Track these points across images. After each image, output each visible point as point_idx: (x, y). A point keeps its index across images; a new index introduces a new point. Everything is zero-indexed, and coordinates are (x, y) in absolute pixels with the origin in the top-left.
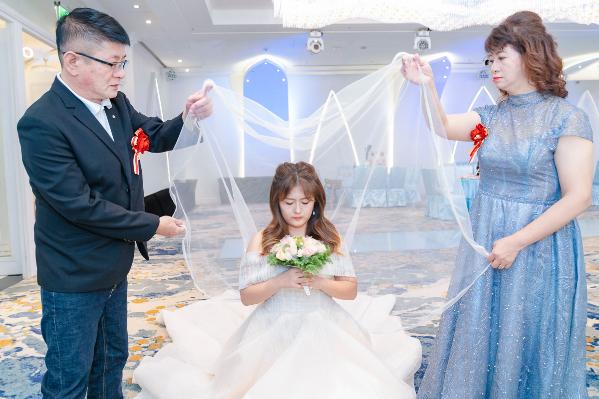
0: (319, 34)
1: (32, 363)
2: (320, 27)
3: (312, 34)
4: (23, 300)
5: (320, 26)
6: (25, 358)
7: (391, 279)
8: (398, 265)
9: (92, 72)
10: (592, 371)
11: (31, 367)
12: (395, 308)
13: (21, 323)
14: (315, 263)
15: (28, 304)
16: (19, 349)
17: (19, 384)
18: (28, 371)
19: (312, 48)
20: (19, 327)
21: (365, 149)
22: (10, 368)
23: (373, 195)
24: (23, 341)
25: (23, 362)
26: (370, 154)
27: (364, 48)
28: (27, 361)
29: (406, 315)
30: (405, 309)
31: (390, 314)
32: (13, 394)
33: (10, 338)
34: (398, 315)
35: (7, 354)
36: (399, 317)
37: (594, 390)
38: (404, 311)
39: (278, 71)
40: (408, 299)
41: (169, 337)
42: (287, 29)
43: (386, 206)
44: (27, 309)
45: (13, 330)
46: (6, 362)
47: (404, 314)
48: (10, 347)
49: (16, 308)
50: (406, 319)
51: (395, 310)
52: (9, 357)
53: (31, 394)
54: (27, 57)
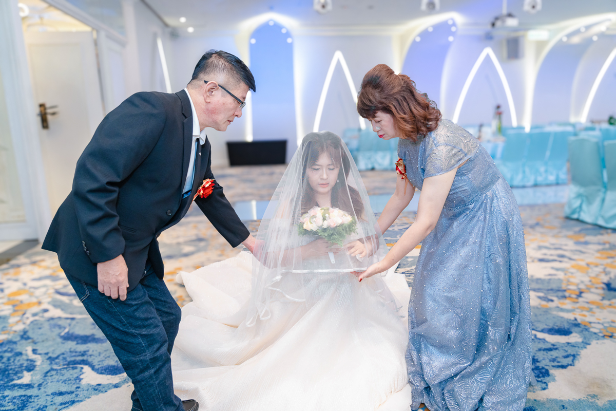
1: (60, 323)
4: (43, 264)
6: (52, 319)
7: (395, 239)
8: (402, 226)
10: (576, 319)
11: (60, 327)
12: (400, 266)
13: (45, 286)
14: (340, 234)
15: (47, 268)
16: (46, 311)
17: (50, 343)
18: (57, 331)
20: (43, 290)
22: (40, 328)
24: (49, 303)
25: (52, 322)
27: (371, 7)
28: (55, 321)
29: (409, 272)
30: (409, 267)
31: (395, 272)
32: (46, 352)
33: (34, 300)
34: (403, 273)
35: (35, 315)
36: (404, 275)
37: (576, 336)
38: (408, 269)
39: (284, 31)
40: (412, 257)
41: (188, 296)
44: (48, 272)
45: (37, 293)
46: (35, 322)
47: (408, 271)
48: (36, 309)
49: (37, 271)
50: (409, 276)
51: (400, 268)
52: (36, 318)
53: (63, 351)
54: (22, 14)
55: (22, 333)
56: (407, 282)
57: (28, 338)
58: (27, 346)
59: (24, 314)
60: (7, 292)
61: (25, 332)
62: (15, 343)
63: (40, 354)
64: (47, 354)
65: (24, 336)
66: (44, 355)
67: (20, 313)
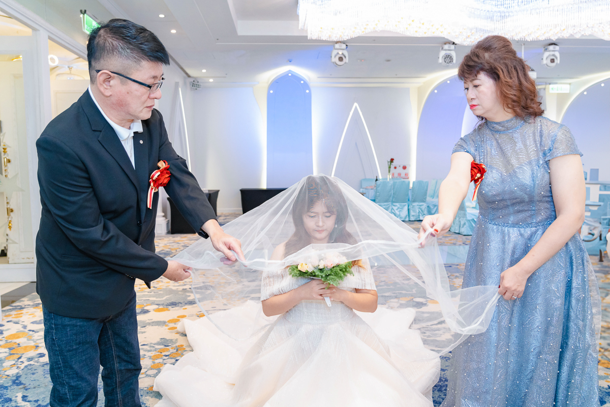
0: (344, 46)
2: (345, 40)
3: (337, 46)
5: (345, 38)
9: (128, 93)
14: (336, 274)
16: (42, 355)
17: (42, 390)
19: (336, 60)
21: (388, 162)
22: (33, 374)
23: (395, 208)
26: (392, 167)
27: (388, 61)
29: (425, 329)
30: (424, 323)
31: (409, 328)
33: (32, 344)
35: (30, 359)
38: (424, 325)
39: (302, 82)
40: (428, 313)
41: (190, 346)
42: (312, 41)
43: (407, 219)
45: (36, 336)
46: (29, 367)
47: (423, 328)
48: (32, 353)
49: (38, 314)
50: (425, 333)
51: (415, 323)
52: (32, 363)
54: (52, 64)
55: (15, 378)
56: (422, 339)
57: (21, 384)
58: (17, 393)
59: (20, 358)
60: (6, 334)
61: (18, 377)
62: (6, 388)
63: (29, 401)
64: (36, 401)
65: (17, 381)
66: (34, 403)
67: (16, 356)
